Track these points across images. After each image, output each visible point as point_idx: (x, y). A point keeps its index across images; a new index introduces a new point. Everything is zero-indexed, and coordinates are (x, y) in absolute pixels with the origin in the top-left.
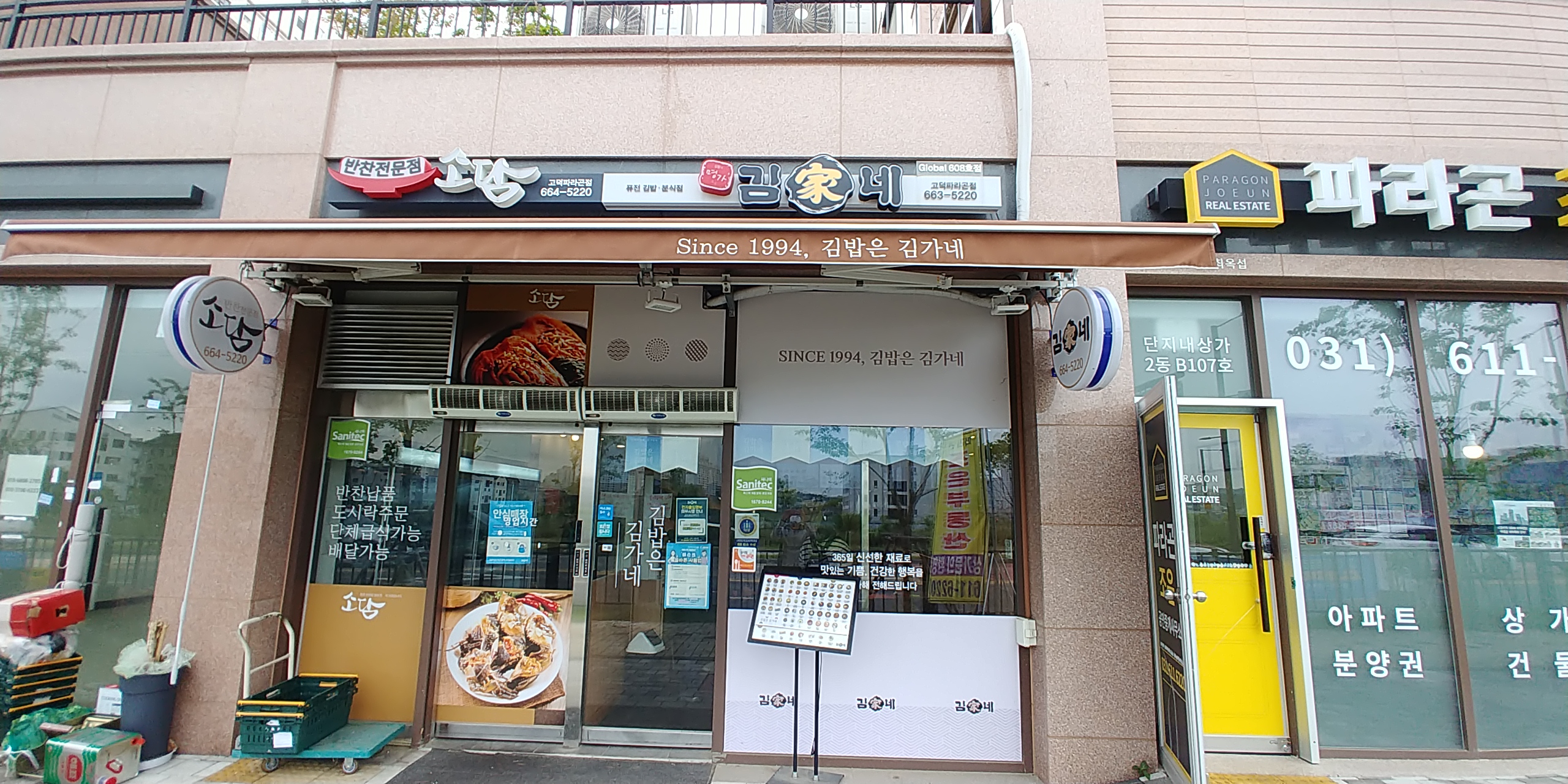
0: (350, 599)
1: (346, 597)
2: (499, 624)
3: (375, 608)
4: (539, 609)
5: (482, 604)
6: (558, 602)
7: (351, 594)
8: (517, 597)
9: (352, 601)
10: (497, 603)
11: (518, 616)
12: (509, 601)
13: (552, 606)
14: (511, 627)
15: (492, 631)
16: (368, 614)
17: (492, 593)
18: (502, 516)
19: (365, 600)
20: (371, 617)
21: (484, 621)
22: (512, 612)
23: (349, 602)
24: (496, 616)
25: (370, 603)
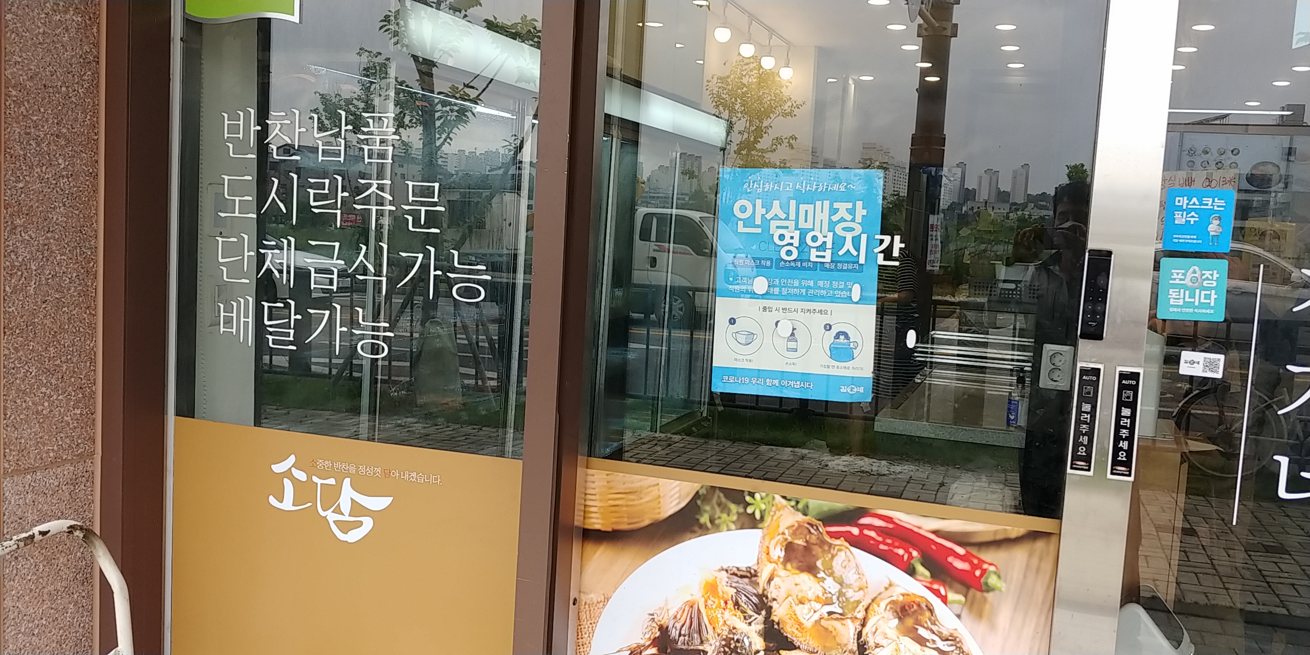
0: (288, 474)
1: (278, 468)
2: (763, 605)
3: (366, 512)
4: (912, 572)
5: (704, 530)
6: (988, 556)
7: (292, 459)
8: (831, 519)
9: (294, 480)
10: (756, 534)
11: (831, 585)
12: (797, 530)
13: (964, 566)
14: (808, 624)
15: (741, 626)
16: (346, 527)
17: (737, 497)
18: (766, 222)
19: (332, 481)
20: (353, 536)
21: (711, 588)
22: (811, 569)
23: (287, 483)
24: (751, 575)
25: (348, 494)
